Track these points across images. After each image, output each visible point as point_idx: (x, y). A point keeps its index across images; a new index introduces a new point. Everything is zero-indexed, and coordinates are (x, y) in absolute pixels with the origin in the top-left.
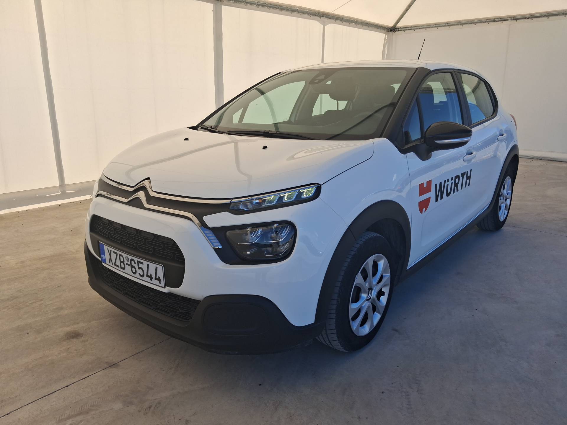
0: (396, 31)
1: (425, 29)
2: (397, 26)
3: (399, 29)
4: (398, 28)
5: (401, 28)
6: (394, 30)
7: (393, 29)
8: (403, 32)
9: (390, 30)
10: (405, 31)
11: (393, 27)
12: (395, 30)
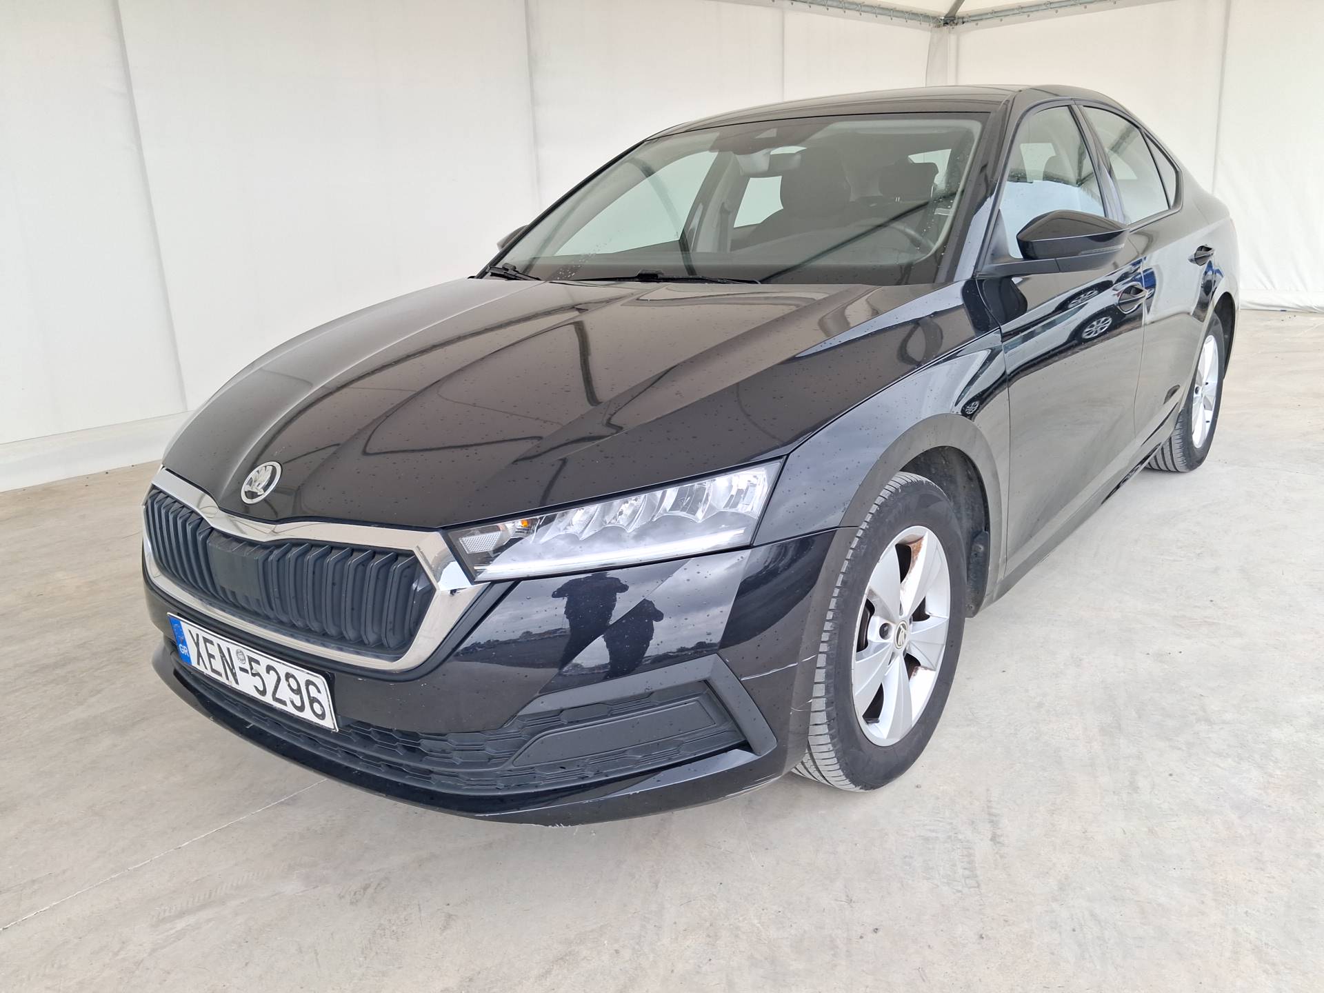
0: (957, 24)
1: (1025, 16)
2: (959, 11)
3: (964, 20)
4: (963, 18)
5: (970, 17)
6: (953, 20)
7: (950, 20)
8: (973, 24)
9: (942, 22)
10: (979, 22)
11: (950, 16)
12: (955, 22)
